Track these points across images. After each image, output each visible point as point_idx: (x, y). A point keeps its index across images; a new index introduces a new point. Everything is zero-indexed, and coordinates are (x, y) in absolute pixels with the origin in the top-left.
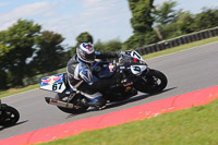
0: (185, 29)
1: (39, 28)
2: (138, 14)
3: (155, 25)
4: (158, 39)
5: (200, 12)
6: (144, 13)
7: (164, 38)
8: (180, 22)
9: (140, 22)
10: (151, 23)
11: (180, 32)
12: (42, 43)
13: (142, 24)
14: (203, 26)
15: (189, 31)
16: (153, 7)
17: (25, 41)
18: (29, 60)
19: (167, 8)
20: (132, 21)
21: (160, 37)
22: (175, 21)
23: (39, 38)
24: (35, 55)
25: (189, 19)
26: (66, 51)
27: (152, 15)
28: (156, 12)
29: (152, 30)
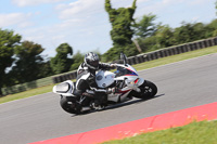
0: (164, 43)
1: (19, 38)
2: (118, 26)
3: (134, 38)
4: (137, 52)
5: (179, 26)
6: (123, 25)
7: (143, 51)
8: (159, 35)
9: (120, 34)
10: (131, 36)
11: (159, 45)
12: (22, 53)
13: (122, 37)
14: (182, 40)
15: (168, 45)
16: (133, 20)
17: (6, 51)
18: (8, 70)
19: (147, 21)
20: (112, 33)
21: (140, 50)
22: (154, 34)
23: (19, 48)
24: (14, 65)
25: (169, 33)
26: (45, 61)
27: (132, 28)
28: (136, 25)
29: (131, 42)
